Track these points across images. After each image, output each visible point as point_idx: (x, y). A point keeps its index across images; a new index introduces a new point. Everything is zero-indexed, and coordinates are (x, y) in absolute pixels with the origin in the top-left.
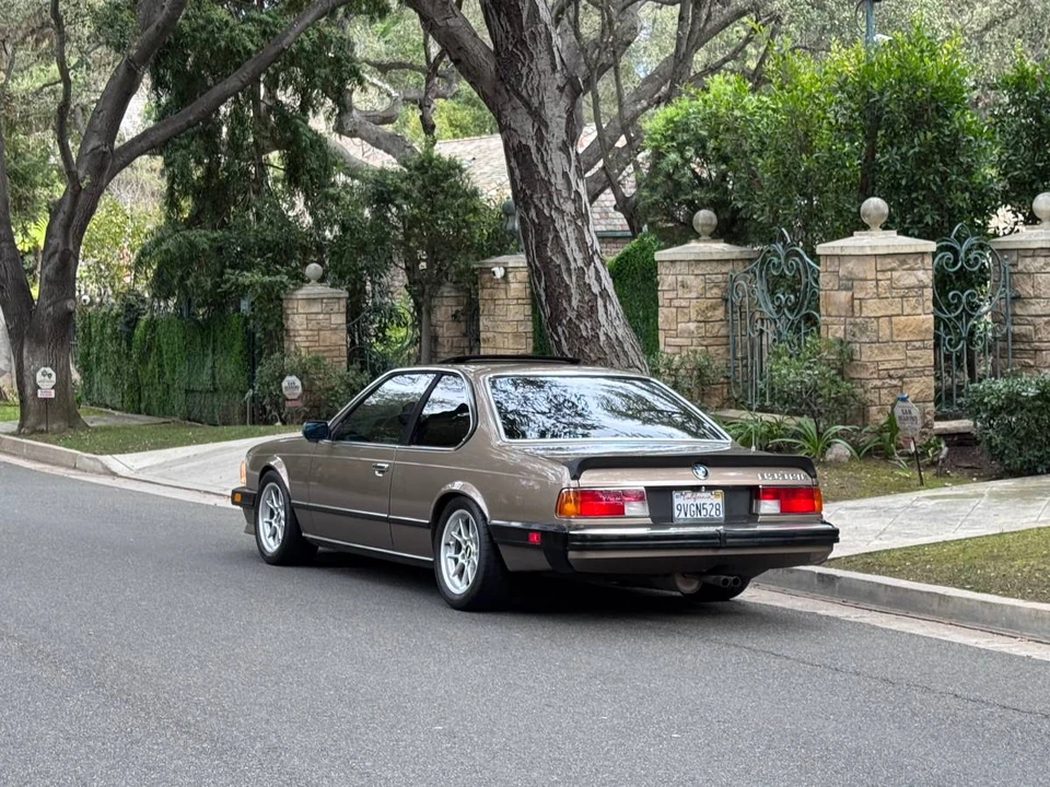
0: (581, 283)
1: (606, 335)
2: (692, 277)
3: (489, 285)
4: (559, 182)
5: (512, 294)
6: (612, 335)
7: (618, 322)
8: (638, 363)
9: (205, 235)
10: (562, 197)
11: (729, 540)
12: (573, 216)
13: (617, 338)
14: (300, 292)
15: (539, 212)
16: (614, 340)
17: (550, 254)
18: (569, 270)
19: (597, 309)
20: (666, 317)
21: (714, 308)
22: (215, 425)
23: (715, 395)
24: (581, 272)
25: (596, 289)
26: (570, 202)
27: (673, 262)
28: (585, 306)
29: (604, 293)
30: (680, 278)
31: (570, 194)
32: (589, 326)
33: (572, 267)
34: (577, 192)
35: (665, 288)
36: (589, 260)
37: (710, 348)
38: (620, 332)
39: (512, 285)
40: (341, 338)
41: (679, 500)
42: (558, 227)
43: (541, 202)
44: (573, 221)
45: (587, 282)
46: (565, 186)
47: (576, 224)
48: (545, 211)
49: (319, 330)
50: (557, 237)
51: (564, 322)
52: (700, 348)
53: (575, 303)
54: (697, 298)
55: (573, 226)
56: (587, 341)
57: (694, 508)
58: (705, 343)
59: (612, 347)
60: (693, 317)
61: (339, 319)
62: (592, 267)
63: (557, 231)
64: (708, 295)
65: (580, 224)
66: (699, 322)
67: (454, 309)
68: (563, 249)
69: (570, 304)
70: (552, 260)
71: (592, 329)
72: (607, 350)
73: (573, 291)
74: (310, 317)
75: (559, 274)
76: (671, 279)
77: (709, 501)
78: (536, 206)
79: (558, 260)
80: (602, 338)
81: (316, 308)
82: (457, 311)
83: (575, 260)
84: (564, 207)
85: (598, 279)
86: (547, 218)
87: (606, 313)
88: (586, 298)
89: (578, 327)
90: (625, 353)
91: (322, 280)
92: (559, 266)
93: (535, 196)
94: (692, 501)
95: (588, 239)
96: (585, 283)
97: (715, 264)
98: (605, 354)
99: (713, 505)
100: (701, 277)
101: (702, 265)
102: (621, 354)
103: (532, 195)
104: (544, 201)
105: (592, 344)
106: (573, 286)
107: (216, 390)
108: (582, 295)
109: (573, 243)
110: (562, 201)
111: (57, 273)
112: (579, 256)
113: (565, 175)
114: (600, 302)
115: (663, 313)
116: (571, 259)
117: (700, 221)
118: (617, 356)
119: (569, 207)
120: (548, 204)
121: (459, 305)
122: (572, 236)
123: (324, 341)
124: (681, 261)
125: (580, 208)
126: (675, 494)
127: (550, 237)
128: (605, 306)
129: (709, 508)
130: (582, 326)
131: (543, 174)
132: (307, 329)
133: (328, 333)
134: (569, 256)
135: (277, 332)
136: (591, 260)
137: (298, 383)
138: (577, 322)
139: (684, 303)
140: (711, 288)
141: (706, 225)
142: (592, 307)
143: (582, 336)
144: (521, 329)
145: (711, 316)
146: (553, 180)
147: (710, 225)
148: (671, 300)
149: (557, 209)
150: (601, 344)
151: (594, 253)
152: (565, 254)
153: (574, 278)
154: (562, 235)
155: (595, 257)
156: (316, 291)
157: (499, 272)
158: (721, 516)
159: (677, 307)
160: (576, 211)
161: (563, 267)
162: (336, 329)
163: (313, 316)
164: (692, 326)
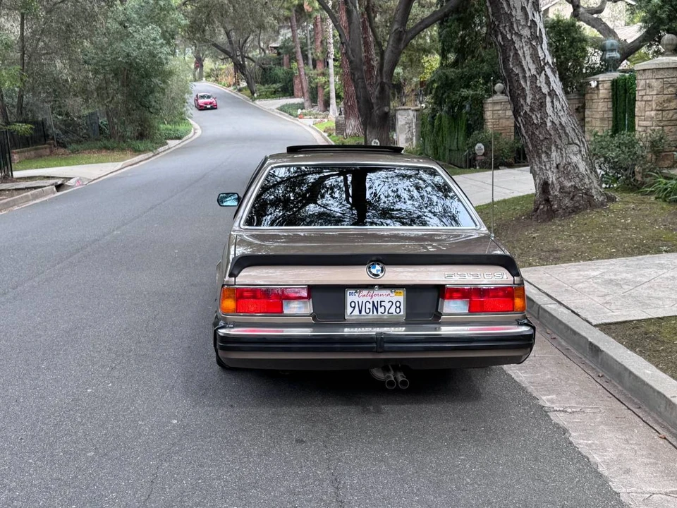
0: (534, 86)
1: (553, 122)
2: (654, 80)
3: (590, 91)
4: (518, 14)
5: (601, 96)
6: (557, 122)
7: (562, 113)
8: (577, 141)
9: (453, 72)
10: (521, 25)
11: (386, 345)
12: (529, 39)
13: (561, 124)
14: (491, 99)
15: (504, 37)
16: (558, 125)
17: (511, 66)
18: (524, 77)
19: (545, 104)
20: (640, 107)
21: (669, 101)
22: (462, 168)
23: (668, 159)
24: (534, 78)
25: (545, 90)
26: (527, 29)
27: (644, 70)
28: (536, 102)
29: (552, 93)
30: (648, 81)
31: (527, 22)
32: (539, 116)
33: (527, 75)
34: (533, 21)
35: (640, 88)
36: (541, 69)
37: (665, 128)
38: (564, 120)
39: (601, 91)
40: (511, 123)
41: (351, 297)
42: (517, 47)
43: (505, 29)
44: (529, 41)
45: (538, 85)
46: (524, 17)
47: (531, 44)
48: (508, 36)
49: (499, 119)
50: (516, 54)
51: (522, 114)
52: (658, 128)
53: (529, 100)
54: (657, 94)
55: (529, 46)
56: (537, 127)
57: (371, 306)
58: (662, 124)
59: (556, 130)
60: (654, 107)
61: (510, 113)
62: (543, 74)
63: (517, 50)
64: (665, 92)
65: (534, 44)
66: (659, 110)
67: (577, 105)
68: (521, 62)
69: (525, 102)
70: (513, 71)
71: (541, 118)
72: (552, 133)
73: (527, 92)
74: (494, 112)
75: (518, 81)
76: (642, 82)
77: (387, 299)
78: (502, 33)
79: (517, 70)
80: (549, 124)
81: (498, 107)
82: (579, 107)
83: (529, 69)
84: (521, 32)
85: (548, 83)
86: (509, 41)
87: (553, 107)
88: (537, 97)
89: (531, 117)
90: (567, 134)
91: (502, 93)
92: (518, 74)
93: (501, 26)
94: (368, 299)
95: (541, 54)
96: (537, 86)
97: (671, 71)
98: (551, 135)
99: (394, 303)
100: (661, 80)
101: (662, 72)
102: (563, 136)
103: (499, 25)
104: (507, 29)
105: (541, 129)
106: (528, 89)
107: (458, 150)
108: (534, 95)
109: (528, 58)
110: (520, 28)
111: (380, 93)
112: (532, 67)
113: (523, 9)
114: (548, 99)
115: (638, 104)
116: (526, 69)
117: (665, 42)
118: (560, 137)
119: (526, 32)
120: (510, 31)
121: (580, 103)
122: (528, 53)
123: (502, 124)
124: (649, 69)
125: (535, 32)
126: (348, 292)
127: (512, 54)
128: (552, 102)
129: (388, 305)
130: (534, 117)
131: (506, 9)
132: (493, 119)
133: (504, 121)
134: (525, 67)
135: (479, 121)
136: (543, 69)
137: (483, 147)
138: (530, 114)
139: (649, 98)
140: (668, 88)
141: (669, 44)
142: (541, 103)
143: (534, 123)
144: (605, 116)
145: (667, 107)
146: (514, 13)
147: (671, 45)
148: (642, 96)
149: (516, 33)
150: (548, 128)
151: (545, 64)
152: (522, 66)
153: (528, 83)
154: (520, 53)
155: (546, 68)
156: (499, 98)
157: (594, 84)
158: (402, 313)
159: (646, 101)
160: (531, 35)
161: (521, 75)
162: (509, 118)
163: (496, 112)
164: (653, 113)
